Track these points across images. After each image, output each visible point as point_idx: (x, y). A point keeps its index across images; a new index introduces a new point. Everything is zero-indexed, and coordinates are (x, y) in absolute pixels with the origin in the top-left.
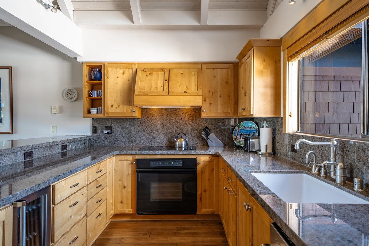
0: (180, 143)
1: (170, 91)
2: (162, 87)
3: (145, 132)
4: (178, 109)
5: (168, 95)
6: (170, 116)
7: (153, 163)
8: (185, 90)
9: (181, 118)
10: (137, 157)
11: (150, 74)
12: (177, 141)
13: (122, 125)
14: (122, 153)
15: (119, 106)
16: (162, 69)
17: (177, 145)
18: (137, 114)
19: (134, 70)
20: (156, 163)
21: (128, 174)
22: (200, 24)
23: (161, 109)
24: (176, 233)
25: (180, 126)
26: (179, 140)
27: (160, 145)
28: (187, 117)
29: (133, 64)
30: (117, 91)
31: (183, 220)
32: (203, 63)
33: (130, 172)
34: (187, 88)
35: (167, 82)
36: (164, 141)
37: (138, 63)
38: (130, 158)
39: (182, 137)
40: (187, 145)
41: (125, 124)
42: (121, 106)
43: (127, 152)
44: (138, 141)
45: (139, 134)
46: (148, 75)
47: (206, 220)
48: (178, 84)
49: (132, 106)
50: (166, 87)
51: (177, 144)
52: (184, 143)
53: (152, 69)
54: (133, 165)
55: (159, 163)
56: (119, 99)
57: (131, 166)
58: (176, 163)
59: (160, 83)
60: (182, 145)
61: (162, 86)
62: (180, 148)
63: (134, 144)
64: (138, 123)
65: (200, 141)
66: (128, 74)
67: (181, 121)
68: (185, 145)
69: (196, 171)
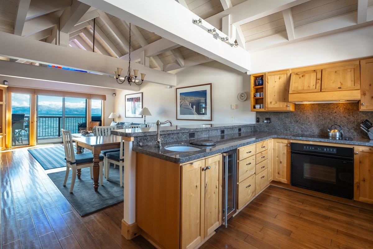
0: (333, 133)
1: (322, 88)
2: (315, 86)
3: (298, 123)
4: (331, 103)
5: (321, 91)
6: (323, 110)
7: (306, 148)
8: (339, 86)
9: (335, 111)
10: (291, 141)
11: (303, 76)
12: (330, 132)
13: (278, 117)
14: (279, 137)
15: (276, 103)
16: (315, 71)
17: (331, 136)
18: (291, 108)
19: (289, 75)
20: (309, 148)
21: (284, 153)
23: (313, 104)
24: (329, 209)
25: (333, 118)
26: (332, 131)
27: (312, 134)
28: (342, 111)
29: (288, 70)
30: (275, 91)
31: (337, 201)
33: (285, 152)
34: (342, 84)
35: (320, 81)
36: (316, 131)
37: (292, 69)
38: (286, 141)
39: (336, 128)
40: (341, 135)
41: (280, 116)
42: (278, 103)
43: (283, 137)
44: (291, 130)
45: (293, 124)
46: (301, 77)
47: (365, 209)
48: (332, 81)
49: (286, 102)
50: (318, 85)
51: (331, 134)
52: (338, 134)
53: (305, 72)
54: (288, 147)
55: (312, 148)
56: (276, 97)
57: (286, 147)
58: (330, 150)
59: (313, 82)
60: (336, 135)
61: (315, 84)
62: (334, 137)
63: (288, 132)
64: (292, 116)
65: (358, 133)
66: (284, 78)
67: (335, 114)
68: (339, 136)
69: (353, 160)
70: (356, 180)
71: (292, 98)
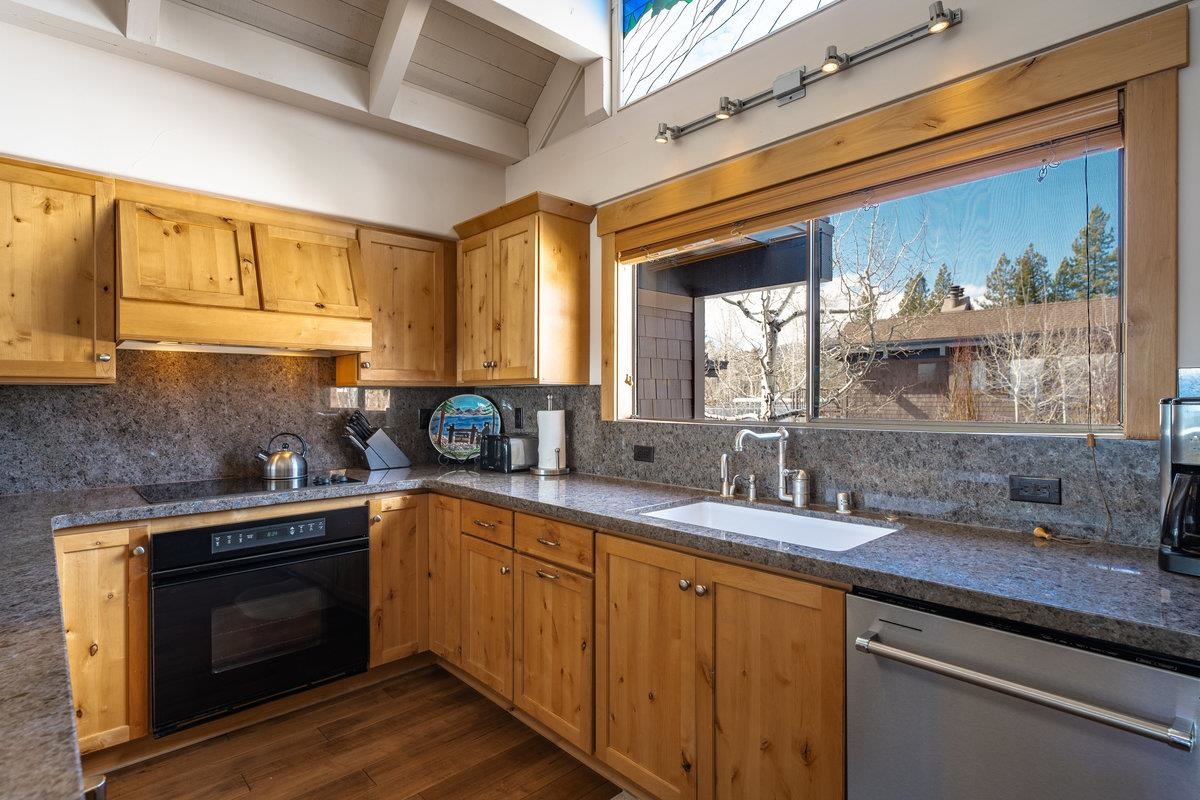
0: (282, 465)
1: (266, 296)
2: (235, 282)
3: (128, 436)
4: (259, 356)
5: (262, 308)
6: (232, 379)
7: (223, 542)
8: (318, 301)
9: (270, 385)
10: (152, 529)
11: (177, 229)
12: (270, 462)
13: (12, 413)
14: (86, 520)
15: (24, 336)
16: (226, 220)
17: (273, 474)
18: (108, 371)
19: (103, 204)
20: (235, 539)
21: (111, 596)
22: (368, 109)
23: (196, 356)
24: (333, 743)
25: (267, 411)
26: (277, 458)
27: (190, 479)
28: (292, 383)
29: (94, 178)
30: (13, 272)
31: (320, 701)
32: (360, 226)
33: (118, 588)
34: (323, 294)
35: (251, 267)
36: (208, 465)
37: (121, 182)
38: (121, 536)
39: (285, 446)
40: (305, 471)
41: (25, 408)
42: (37, 337)
43: (109, 514)
45: (98, 446)
46: (172, 232)
48: (292, 278)
49: (92, 338)
50: (249, 282)
51: (273, 468)
52: (295, 465)
53: (185, 213)
54: (133, 562)
55: (244, 538)
56: (25, 305)
57: (121, 567)
58: (306, 529)
59: (226, 268)
60: (289, 471)
61: (235, 275)
62: (284, 481)
64: (96, 405)
65: (333, 455)
66: (73, 216)
67: (273, 395)
68: (300, 470)
69: (366, 544)
70: (375, 604)
71: (133, 321)
